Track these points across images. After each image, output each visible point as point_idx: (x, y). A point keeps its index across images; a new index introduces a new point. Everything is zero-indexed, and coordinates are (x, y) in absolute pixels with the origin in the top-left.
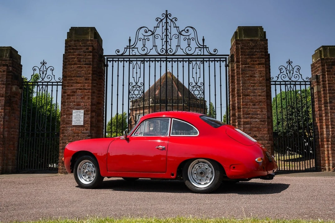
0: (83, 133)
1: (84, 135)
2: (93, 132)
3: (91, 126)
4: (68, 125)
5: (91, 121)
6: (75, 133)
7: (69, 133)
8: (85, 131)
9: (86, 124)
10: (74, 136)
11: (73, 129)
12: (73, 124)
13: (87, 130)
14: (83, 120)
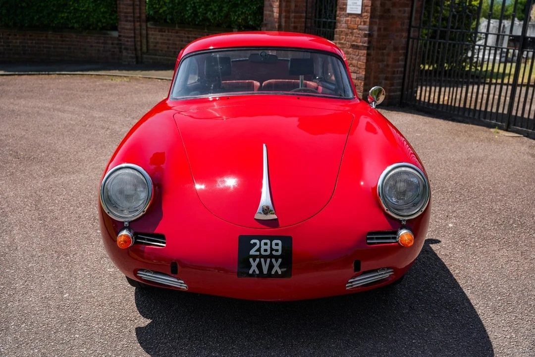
0: (360, 29)
1: (359, 34)
2: (376, 28)
3: (371, 17)
4: (342, 13)
5: (372, 5)
6: (349, 27)
7: (343, 28)
8: (361, 26)
9: (364, 12)
10: (347, 34)
11: (348, 21)
12: (348, 11)
13: (365, 23)
14: (361, 4)
